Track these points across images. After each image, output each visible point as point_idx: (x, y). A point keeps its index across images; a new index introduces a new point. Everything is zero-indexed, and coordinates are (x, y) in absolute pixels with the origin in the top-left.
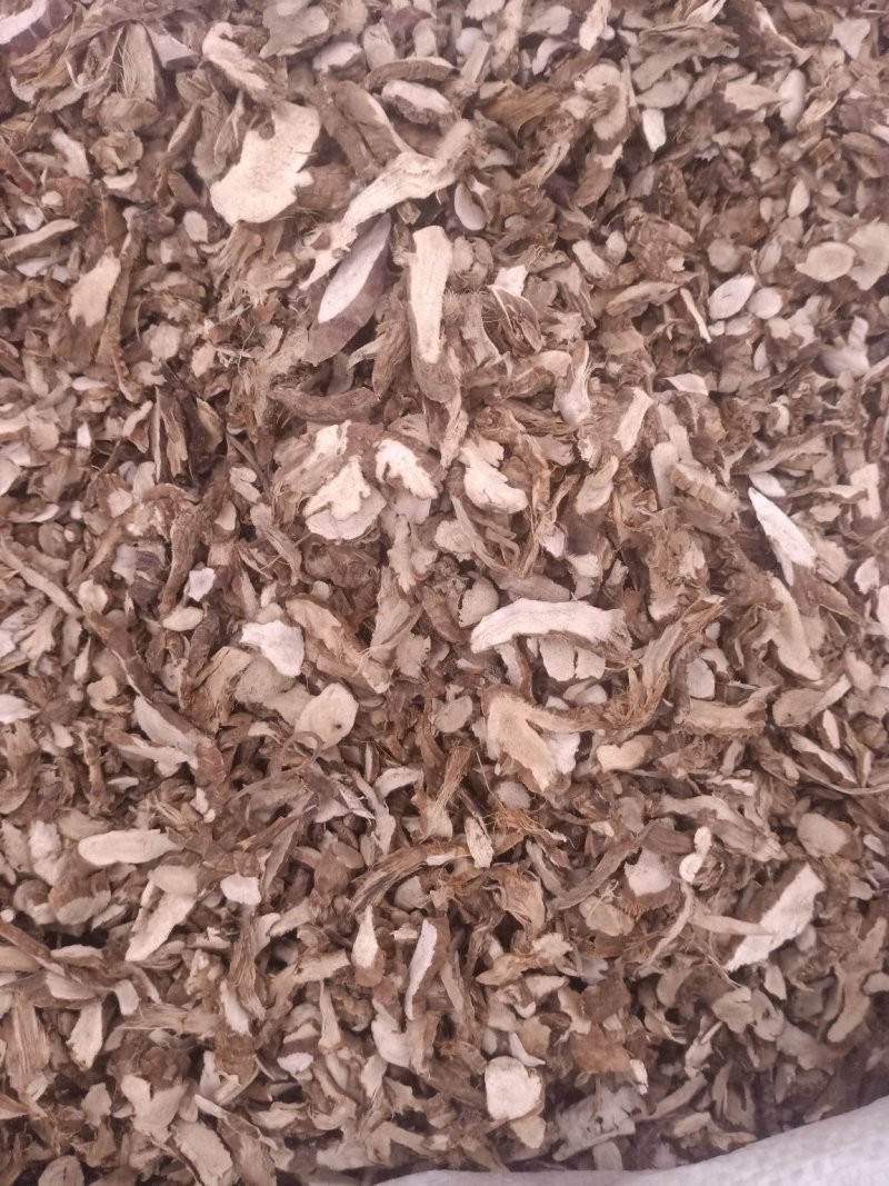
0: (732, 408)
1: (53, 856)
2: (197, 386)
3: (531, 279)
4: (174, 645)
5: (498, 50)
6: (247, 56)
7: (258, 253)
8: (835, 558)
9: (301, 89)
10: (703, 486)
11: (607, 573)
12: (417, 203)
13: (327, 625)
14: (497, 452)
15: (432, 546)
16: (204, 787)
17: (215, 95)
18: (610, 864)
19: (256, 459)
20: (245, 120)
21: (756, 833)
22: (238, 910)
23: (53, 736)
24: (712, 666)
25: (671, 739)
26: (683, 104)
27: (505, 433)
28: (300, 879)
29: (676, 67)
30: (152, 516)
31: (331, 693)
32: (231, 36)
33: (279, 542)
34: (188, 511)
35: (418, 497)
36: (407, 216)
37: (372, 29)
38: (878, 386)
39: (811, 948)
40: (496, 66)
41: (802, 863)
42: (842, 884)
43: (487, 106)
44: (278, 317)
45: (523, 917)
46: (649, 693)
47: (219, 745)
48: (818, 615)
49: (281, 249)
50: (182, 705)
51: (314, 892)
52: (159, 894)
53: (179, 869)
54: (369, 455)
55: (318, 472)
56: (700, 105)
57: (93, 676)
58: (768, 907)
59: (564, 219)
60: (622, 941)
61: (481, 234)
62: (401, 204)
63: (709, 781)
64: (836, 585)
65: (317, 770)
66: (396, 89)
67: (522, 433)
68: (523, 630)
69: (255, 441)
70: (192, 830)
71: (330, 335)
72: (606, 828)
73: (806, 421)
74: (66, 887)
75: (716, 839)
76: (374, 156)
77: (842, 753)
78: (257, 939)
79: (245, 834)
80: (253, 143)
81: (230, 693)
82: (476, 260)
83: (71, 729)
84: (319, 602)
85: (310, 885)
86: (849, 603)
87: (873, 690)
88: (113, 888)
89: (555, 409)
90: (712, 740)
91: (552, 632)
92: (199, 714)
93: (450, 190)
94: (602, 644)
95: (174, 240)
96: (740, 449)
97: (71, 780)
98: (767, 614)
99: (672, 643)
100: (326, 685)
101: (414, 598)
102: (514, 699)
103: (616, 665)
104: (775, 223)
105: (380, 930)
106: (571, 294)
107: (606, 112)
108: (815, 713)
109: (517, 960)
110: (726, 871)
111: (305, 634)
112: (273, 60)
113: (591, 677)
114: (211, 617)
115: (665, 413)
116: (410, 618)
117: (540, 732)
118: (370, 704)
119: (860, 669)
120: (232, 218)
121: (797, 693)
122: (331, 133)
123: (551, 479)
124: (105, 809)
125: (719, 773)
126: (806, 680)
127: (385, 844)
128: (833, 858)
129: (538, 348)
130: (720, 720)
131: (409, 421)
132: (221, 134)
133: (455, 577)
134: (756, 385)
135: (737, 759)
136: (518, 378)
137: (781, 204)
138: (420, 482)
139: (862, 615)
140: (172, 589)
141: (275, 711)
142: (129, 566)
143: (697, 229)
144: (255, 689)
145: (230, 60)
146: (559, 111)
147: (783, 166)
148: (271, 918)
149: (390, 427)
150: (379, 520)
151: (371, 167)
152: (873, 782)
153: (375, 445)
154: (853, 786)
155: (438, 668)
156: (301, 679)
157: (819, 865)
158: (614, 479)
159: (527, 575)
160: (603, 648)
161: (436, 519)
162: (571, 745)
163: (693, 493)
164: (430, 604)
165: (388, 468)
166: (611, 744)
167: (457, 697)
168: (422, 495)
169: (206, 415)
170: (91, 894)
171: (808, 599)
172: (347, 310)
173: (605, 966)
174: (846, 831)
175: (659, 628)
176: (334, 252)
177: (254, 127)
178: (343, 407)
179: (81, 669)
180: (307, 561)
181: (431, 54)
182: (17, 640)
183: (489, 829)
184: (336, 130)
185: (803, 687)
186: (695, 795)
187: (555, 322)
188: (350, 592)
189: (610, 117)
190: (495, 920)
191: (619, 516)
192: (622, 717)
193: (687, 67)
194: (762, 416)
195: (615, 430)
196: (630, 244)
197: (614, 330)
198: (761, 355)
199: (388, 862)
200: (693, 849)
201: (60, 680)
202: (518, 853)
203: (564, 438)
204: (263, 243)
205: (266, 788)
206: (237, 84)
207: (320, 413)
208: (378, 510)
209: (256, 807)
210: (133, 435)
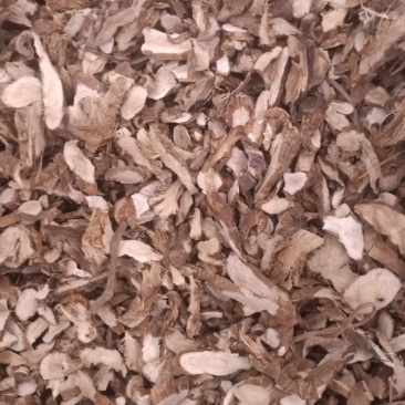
19: (351, 98)
23: (170, 275)
31: (378, 275)
52: (237, 401)
57: (204, 238)
69: (354, 85)
74: (165, 385)
81: (303, 263)
83: (184, 272)
100: (371, 269)
124: (198, 333)
140: (271, 183)
142: (238, 163)
179: (196, 231)
182: (151, 203)
210: (266, 69)
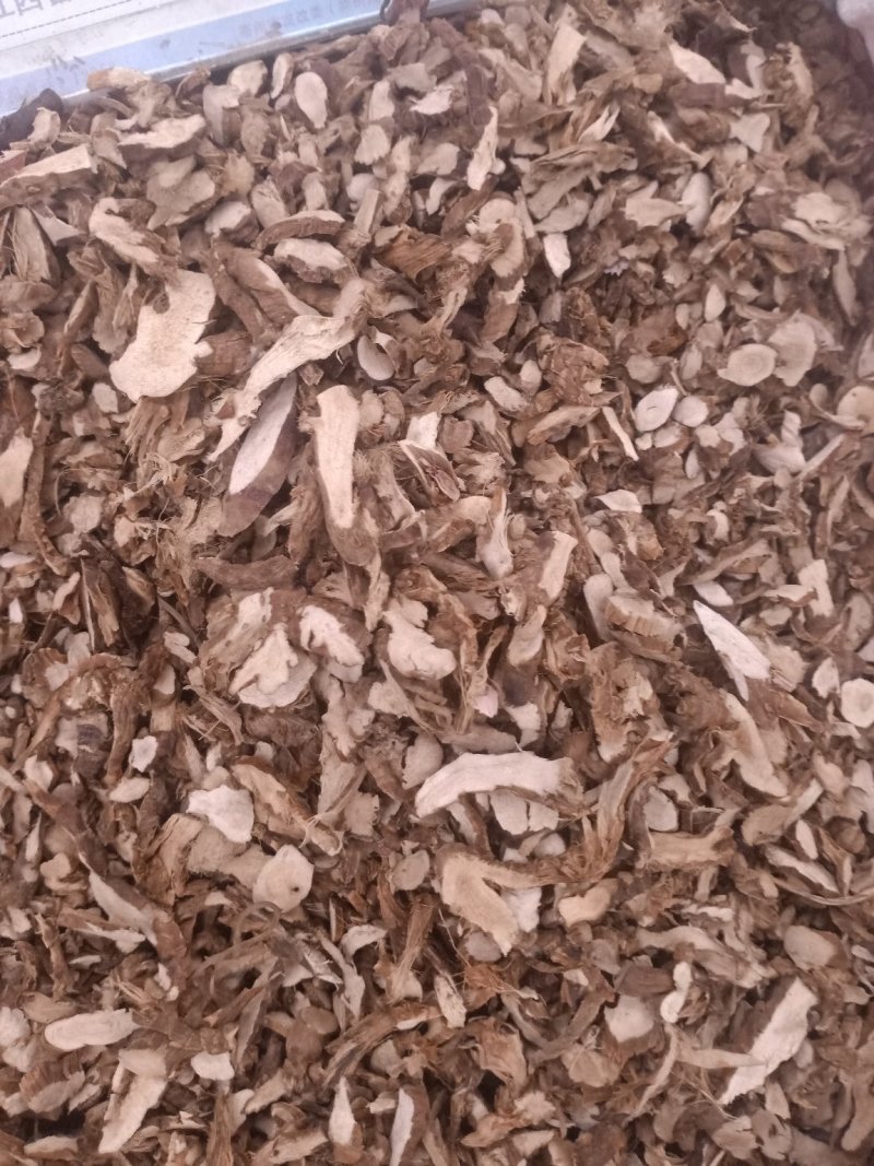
0: (666, 522)
1: (22, 1043)
2: (123, 554)
3: (447, 420)
4: (124, 816)
5: (389, 195)
6: (135, 229)
7: (167, 423)
8: (791, 662)
9: (195, 254)
10: (639, 619)
11: (551, 717)
12: (319, 364)
13: (272, 789)
14: (421, 612)
15: (366, 706)
16: (166, 962)
17: (107, 270)
18: (589, 1011)
19: (188, 622)
20: (139, 292)
21: (738, 958)
22: (213, 1086)
23: (10, 920)
24: (671, 796)
25: (637, 881)
26: (585, 224)
27: (427, 593)
28: (272, 1049)
29: (574, 190)
30: (90, 688)
31: (285, 855)
32: (116, 210)
33: (216, 707)
34: (125, 680)
35: (345, 665)
36: (309, 379)
37: (259, 188)
38: (816, 481)
39: (809, 1065)
40: (388, 213)
41: (791, 978)
42: (836, 993)
43: (383, 254)
44: (191, 488)
45: (504, 1073)
46: (604, 845)
47: (176, 918)
48: (778, 727)
49: (189, 416)
50: (137, 879)
51: (287, 1063)
52: (130, 1077)
53: (146, 1053)
54: (293, 622)
55: (244, 642)
56: (602, 223)
57: (45, 855)
58: (760, 1031)
59: (474, 356)
60: (608, 1091)
61: (390, 382)
62: (303, 367)
63: (684, 911)
64: (794, 693)
65: (281, 932)
66: (289, 248)
67: (444, 593)
68: (469, 788)
69: (186, 604)
70: (157, 1009)
71: (243, 507)
72: (579, 977)
73: (747, 524)
74: (37, 1074)
75: (698, 967)
76: (271, 320)
77: (822, 861)
78: (232, 1118)
79: (213, 1006)
80: (148, 319)
81: (183, 862)
82: (386, 412)
83: (28, 911)
84: (263, 766)
85: (283, 1056)
86: (809, 710)
87: (846, 792)
88: (87, 1068)
89: (477, 559)
90: (680, 875)
91: (499, 788)
92: (154, 886)
93: (354, 344)
94: (551, 796)
95: (85, 413)
96: (679, 563)
97: (33, 963)
98: (725, 735)
99: (624, 785)
100: (280, 846)
101: (357, 757)
102: (467, 857)
103: (568, 816)
104: (693, 329)
105: (357, 1101)
106: (488, 433)
107: (502, 252)
108: (788, 823)
109: (501, 1121)
110: (712, 999)
111: (253, 797)
112: (161, 230)
113: (545, 829)
114: (157, 786)
115: (597, 539)
116: (353, 780)
117: (498, 890)
118: (324, 865)
119: (830, 772)
120: (134, 396)
121: (766, 810)
122: (225, 301)
123: (479, 635)
124: (70, 990)
125: (694, 901)
126: (773, 797)
127: (356, 1007)
128: (823, 970)
129: (455, 496)
130: (686, 853)
131: (333, 581)
132: (118, 308)
133: (393, 737)
134: (689, 495)
135: (712, 882)
136: (435, 536)
137: (697, 308)
138: (345, 650)
139: (824, 719)
140: (115, 761)
141: (231, 876)
142: (72, 739)
143: (613, 347)
144: (208, 858)
145: (118, 235)
146: (451, 259)
147: (696, 271)
148: (244, 1095)
149: (314, 589)
150: (313, 683)
151: (268, 333)
152: (855, 890)
153: (298, 612)
154: (835, 896)
155: (390, 823)
156: (255, 840)
157: (810, 978)
158: (545, 626)
159: (467, 730)
160: (553, 800)
161: (368, 679)
162: (533, 900)
163: (630, 627)
164: (372, 764)
165: (312, 637)
166: (574, 895)
167: (414, 851)
168: (349, 663)
169: (134, 580)
170: (63, 1078)
171: (766, 712)
172: (257, 479)
173: (595, 1111)
174: (834, 943)
175: (610, 770)
176: (240, 419)
177: (147, 302)
178: (263, 575)
179: (32, 849)
180: (247, 722)
181: (322, 208)
183: (459, 988)
184: (230, 299)
185: (770, 804)
186: (673, 926)
187: (474, 463)
188: (295, 751)
189: (507, 255)
190: (475, 1080)
191: (553, 664)
192: (579, 869)
193: (587, 186)
194: (700, 526)
195: (538, 579)
196: (545, 372)
197: (537, 458)
198: (693, 463)
199: (358, 1033)
200: (673, 987)
201: (14, 858)
202: (495, 1004)
203: (486, 594)
204: (171, 413)
205: (230, 957)
206: (127, 259)
207: (241, 582)
208: (310, 675)
209: (222, 975)
210: (63, 608)
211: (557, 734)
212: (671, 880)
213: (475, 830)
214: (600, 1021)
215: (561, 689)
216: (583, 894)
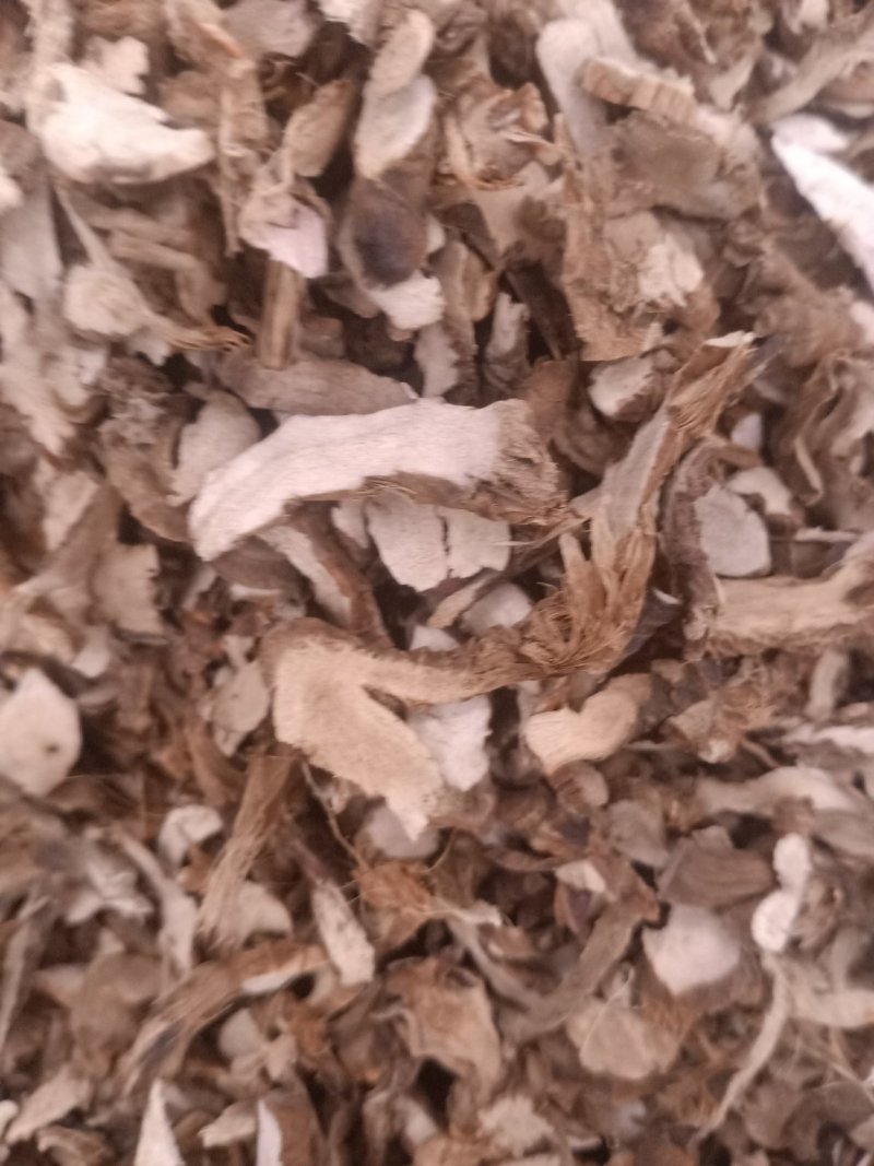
11: (483, 330)
14: (136, 59)
18: (611, 940)
24: (756, 504)
25: (692, 671)
45: (460, 1061)
46: (610, 583)
63: (788, 739)
68: (305, 490)
72: (586, 875)
75: (819, 844)
85: (69, 1042)
90: (781, 660)
91: (371, 482)
94: (484, 486)
99: (651, 460)
102: (328, 645)
103: (533, 530)
109: (456, 1148)
113: (485, 571)
117: (402, 711)
125: (807, 720)
127: (181, 953)
130: (790, 614)
135: (837, 683)
159: (288, 360)
160: (489, 496)
162: (473, 723)
163: (642, 104)
166: (556, 708)
173: (639, 1110)
175: (621, 430)
183: (356, 910)
186: (765, 770)
190: (405, 1075)
191: (463, 164)
192: (560, 647)
200: (774, 883)
211: (499, 369)
212: (763, 669)
213: (344, 592)
214: (635, 955)
215: (499, 267)
216: (576, 705)
